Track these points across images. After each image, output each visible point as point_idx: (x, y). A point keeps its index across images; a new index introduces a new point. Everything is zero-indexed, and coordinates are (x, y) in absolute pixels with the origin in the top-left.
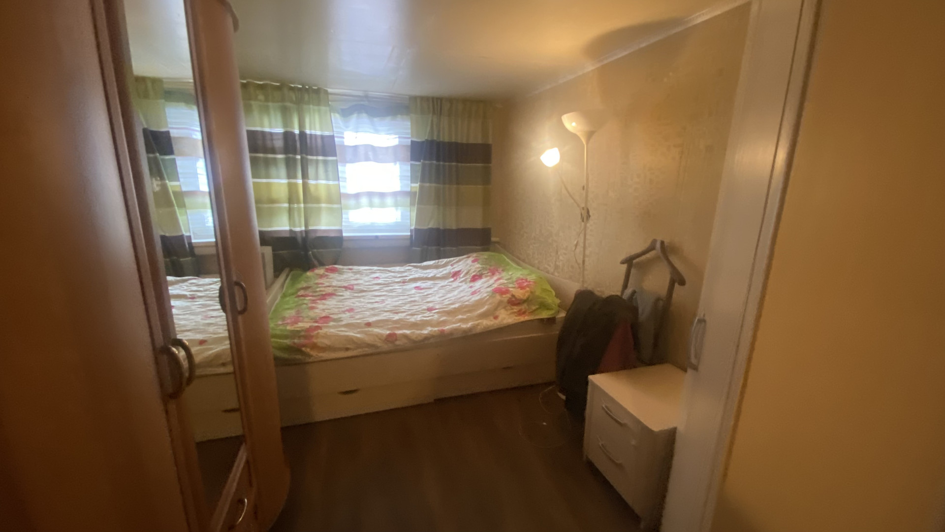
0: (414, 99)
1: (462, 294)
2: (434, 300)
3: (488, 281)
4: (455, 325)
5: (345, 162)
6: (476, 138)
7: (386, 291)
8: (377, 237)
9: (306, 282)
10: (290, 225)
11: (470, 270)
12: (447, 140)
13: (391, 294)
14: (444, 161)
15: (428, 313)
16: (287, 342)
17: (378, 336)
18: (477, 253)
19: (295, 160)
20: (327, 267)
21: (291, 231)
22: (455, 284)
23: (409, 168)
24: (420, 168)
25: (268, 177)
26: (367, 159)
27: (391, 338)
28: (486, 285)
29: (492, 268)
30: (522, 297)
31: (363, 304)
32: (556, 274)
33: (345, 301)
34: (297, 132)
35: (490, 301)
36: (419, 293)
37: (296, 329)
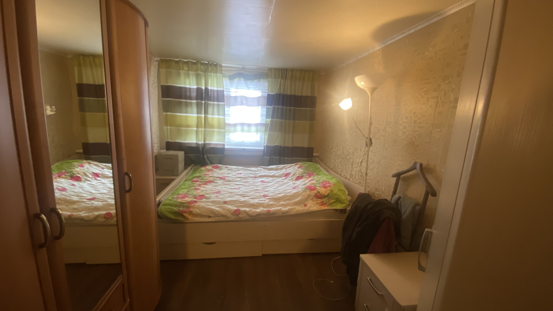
0: (270, 69)
1: (288, 188)
2: (271, 190)
3: (305, 181)
4: (278, 208)
5: (229, 105)
6: (306, 92)
7: (244, 182)
8: (244, 149)
9: (200, 173)
10: (196, 141)
11: (296, 173)
12: (289, 93)
13: (245, 184)
14: (287, 106)
15: (264, 198)
16: (176, 209)
17: (229, 210)
18: (302, 162)
19: (202, 103)
20: (214, 165)
21: (197, 143)
22: (285, 181)
23: (265, 110)
24: (272, 110)
25: (186, 113)
26: (242, 104)
27: (237, 212)
28: (303, 183)
29: (309, 173)
30: (324, 193)
31: (227, 189)
32: (351, 180)
33: (217, 186)
34: (204, 88)
35: (303, 194)
36: (263, 185)
37: (182, 202)
